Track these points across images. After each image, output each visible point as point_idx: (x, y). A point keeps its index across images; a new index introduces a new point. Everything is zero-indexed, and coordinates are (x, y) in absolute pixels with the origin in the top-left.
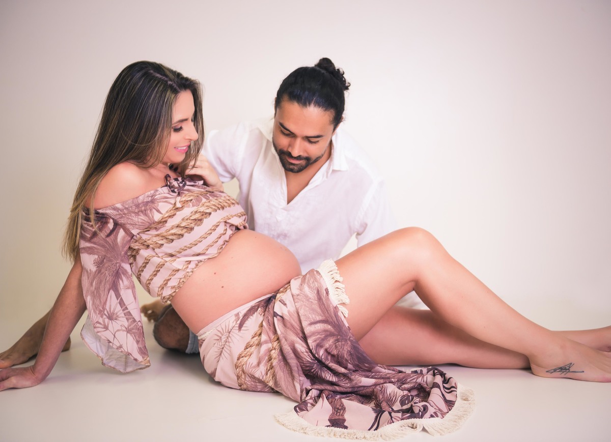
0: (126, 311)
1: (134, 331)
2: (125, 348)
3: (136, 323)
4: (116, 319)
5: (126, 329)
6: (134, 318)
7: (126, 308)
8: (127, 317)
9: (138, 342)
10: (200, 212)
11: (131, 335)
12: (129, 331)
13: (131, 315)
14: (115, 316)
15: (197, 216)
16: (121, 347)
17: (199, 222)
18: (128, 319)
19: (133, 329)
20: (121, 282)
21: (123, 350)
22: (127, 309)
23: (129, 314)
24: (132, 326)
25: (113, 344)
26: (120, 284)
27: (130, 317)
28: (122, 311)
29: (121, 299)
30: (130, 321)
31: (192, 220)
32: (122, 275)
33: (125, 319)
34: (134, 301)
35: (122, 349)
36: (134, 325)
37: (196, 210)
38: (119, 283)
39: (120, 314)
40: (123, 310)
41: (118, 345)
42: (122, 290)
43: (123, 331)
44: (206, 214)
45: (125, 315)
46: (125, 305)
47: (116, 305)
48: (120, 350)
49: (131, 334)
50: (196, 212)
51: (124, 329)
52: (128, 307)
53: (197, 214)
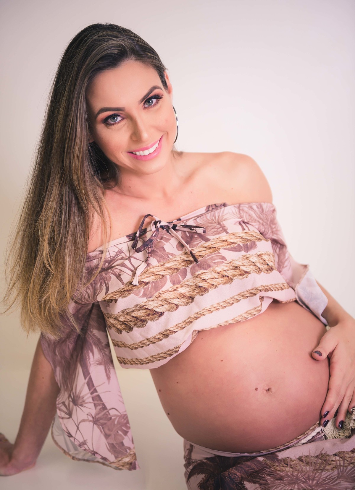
0: (95, 394)
1: (102, 421)
2: (89, 446)
3: (105, 411)
4: (81, 405)
5: (93, 418)
6: (104, 404)
7: (95, 391)
8: (96, 402)
9: (107, 436)
10: (146, 309)
11: (99, 427)
12: (96, 421)
13: (101, 400)
14: (80, 401)
15: (141, 314)
16: (84, 443)
17: (140, 323)
18: (95, 405)
19: (101, 419)
20: (91, 355)
21: (87, 448)
22: (97, 392)
23: (98, 399)
24: (100, 415)
25: (75, 439)
26: (89, 358)
27: (99, 402)
28: (89, 395)
29: (90, 379)
30: (99, 407)
31: (133, 317)
32: (94, 347)
33: (93, 405)
34: (107, 382)
35: (85, 446)
36: (103, 413)
37: (143, 304)
38: (89, 356)
39: (88, 398)
40: (92, 393)
41: (81, 440)
42: (92, 365)
43: (90, 421)
44: (154, 314)
45: (93, 400)
46: (93, 386)
47: (83, 385)
48: (83, 448)
49: (98, 425)
50: (142, 307)
51: (91, 419)
52: (97, 389)
53: (141, 311)
